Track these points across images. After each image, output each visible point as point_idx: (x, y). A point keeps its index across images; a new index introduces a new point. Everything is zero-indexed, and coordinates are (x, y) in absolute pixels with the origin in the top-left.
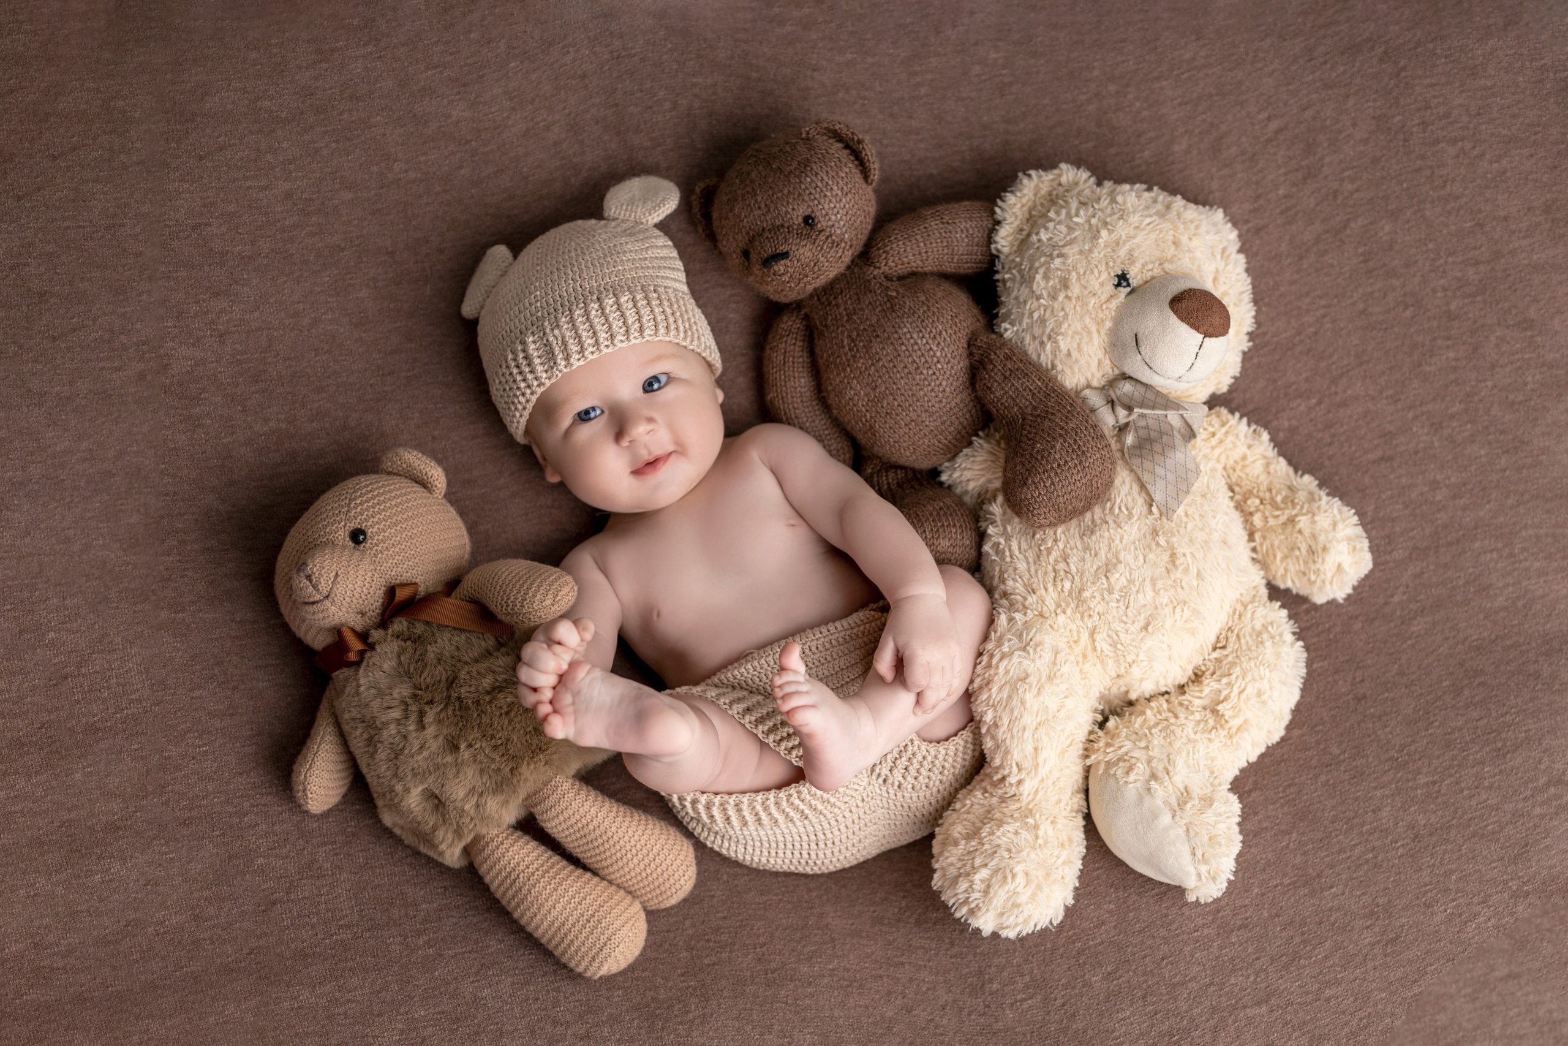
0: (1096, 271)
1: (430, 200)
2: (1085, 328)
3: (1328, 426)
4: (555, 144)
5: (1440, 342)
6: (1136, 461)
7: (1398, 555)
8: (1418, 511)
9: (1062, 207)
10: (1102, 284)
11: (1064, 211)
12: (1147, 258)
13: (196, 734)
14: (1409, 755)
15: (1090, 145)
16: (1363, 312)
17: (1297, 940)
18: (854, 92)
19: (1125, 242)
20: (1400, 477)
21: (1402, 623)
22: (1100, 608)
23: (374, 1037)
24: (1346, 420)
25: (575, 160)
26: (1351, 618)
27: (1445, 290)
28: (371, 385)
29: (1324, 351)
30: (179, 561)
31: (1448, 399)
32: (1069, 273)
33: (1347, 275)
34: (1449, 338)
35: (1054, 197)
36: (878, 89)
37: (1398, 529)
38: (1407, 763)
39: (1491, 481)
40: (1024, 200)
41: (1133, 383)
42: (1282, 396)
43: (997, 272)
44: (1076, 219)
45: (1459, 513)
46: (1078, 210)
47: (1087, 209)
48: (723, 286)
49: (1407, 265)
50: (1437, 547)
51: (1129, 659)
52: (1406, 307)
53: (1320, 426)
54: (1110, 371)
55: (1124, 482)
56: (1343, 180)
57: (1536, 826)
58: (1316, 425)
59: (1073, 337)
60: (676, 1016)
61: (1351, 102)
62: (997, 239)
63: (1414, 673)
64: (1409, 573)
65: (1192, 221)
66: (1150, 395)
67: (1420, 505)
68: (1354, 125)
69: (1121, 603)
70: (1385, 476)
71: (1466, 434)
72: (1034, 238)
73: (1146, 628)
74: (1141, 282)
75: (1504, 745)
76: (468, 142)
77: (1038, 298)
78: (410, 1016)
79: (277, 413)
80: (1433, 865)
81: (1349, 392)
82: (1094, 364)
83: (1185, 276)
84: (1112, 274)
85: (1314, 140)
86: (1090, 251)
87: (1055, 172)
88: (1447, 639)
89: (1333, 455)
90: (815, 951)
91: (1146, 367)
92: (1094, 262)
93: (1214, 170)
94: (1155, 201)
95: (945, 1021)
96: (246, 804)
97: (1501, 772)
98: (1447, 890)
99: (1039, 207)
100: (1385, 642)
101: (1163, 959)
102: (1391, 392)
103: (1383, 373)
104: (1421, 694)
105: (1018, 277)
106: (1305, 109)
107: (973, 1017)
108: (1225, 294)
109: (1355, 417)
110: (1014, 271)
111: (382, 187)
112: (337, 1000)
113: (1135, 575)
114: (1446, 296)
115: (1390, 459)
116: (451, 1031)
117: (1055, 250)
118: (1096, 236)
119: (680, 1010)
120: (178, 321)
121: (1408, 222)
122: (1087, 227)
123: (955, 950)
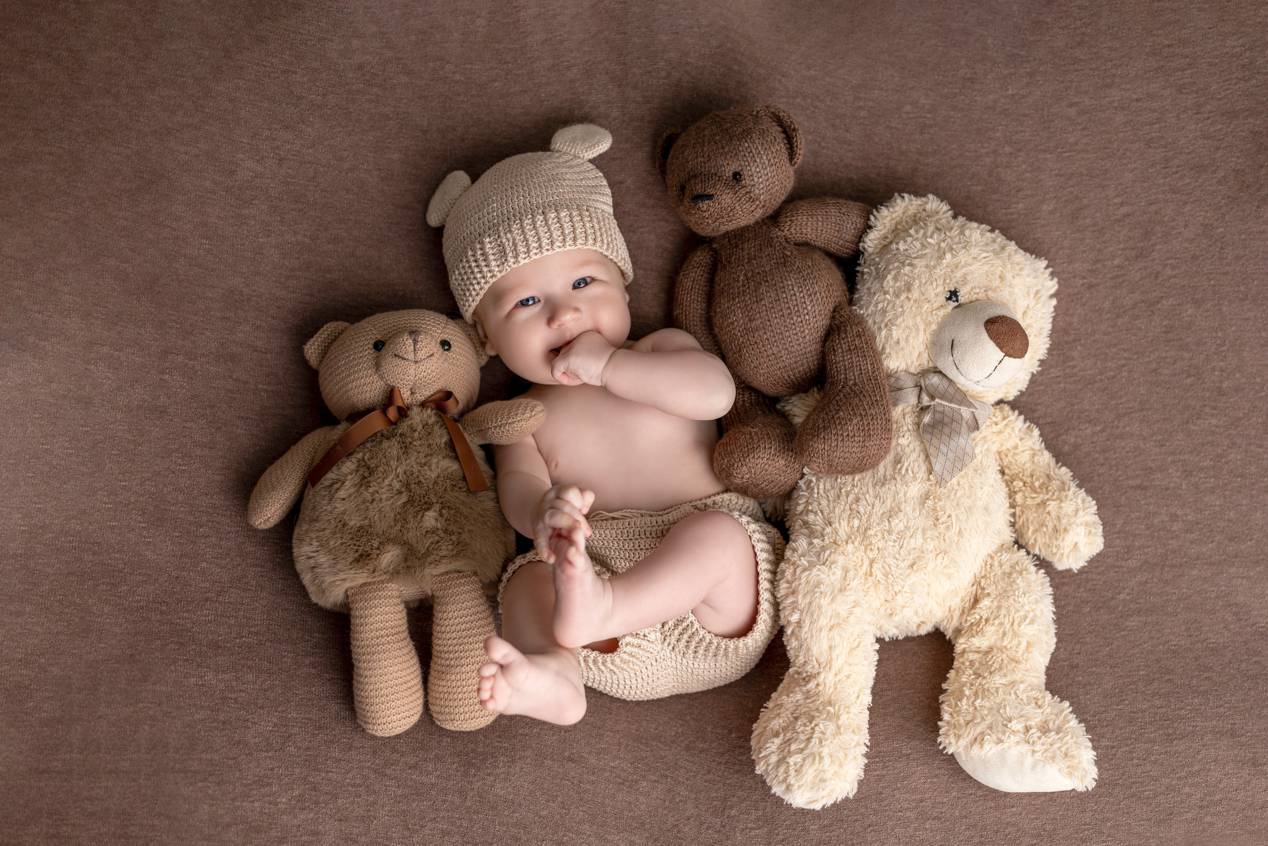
0: (935, 284)
1: (465, 99)
2: (915, 325)
3: (1104, 451)
4: (571, 81)
5: (1207, 409)
6: (927, 437)
7: (1132, 563)
8: (1156, 534)
9: (922, 228)
10: (937, 295)
11: (922, 231)
12: (977, 284)
13: (180, 455)
14: (1099, 720)
15: (979, 188)
16: (1155, 370)
17: (976, 840)
18: (809, 101)
19: (963, 267)
20: (1149, 504)
21: (1121, 617)
22: (881, 545)
23: (253, 723)
24: (1119, 450)
25: (582, 97)
26: (1082, 602)
27: (1222, 370)
28: (380, 228)
29: (1116, 392)
30: (202, 321)
31: (1202, 454)
32: (914, 279)
33: (1150, 339)
34: (1215, 409)
35: (917, 218)
36: (828, 103)
37: (1137, 544)
38: (1096, 727)
39: (1218, 527)
40: (894, 216)
41: (941, 377)
42: (1075, 418)
43: (859, 265)
44: (929, 240)
45: (1187, 544)
46: (933, 233)
47: (940, 234)
48: (667, 221)
49: (1198, 344)
50: (1164, 566)
51: (897, 588)
52: (1189, 376)
53: (1098, 448)
54: (926, 363)
55: (914, 450)
56: (1166, 265)
57: (1182, 802)
58: (1095, 447)
59: (904, 330)
60: (487, 768)
61: (1188, 208)
62: (866, 239)
63: (1120, 658)
64: (1137, 579)
65: (1018, 264)
66: (951, 390)
67: (1159, 531)
68: (1186, 226)
69: (897, 544)
70: (1138, 501)
71: (1208, 485)
72: (894, 246)
73: (912, 566)
74: (967, 301)
75: (1174, 733)
76: (506, 63)
77: (886, 293)
78: (284, 715)
79: (305, 230)
80: (1096, 811)
81: (1128, 429)
82: (916, 354)
83: (1003, 305)
84: (947, 289)
85: (1152, 229)
86: (934, 267)
87: (924, 199)
88: (1152, 638)
89: (1103, 474)
90: (604, 749)
91: (955, 367)
92: (935, 276)
93: (1069, 232)
94: (994, 241)
95: (687, 829)
96: (205, 518)
97: (1166, 752)
98: (1101, 832)
99: (904, 224)
100: (1104, 628)
101: (869, 826)
102: (1159, 437)
103: (1158, 421)
104: (1121, 676)
105: (874, 273)
106: (1151, 204)
107: (709, 831)
108: (1029, 326)
109: (1127, 449)
110: (872, 268)
111: (432, 80)
112: (233, 687)
113: (911, 523)
114: (1221, 375)
115: (1145, 488)
116: (313, 734)
117: (907, 260)
118: (941, 257)
119: (491, 763)
120: (252, 141)
121: (1207, 311)
122: (936, 248)
123: (710, 777)
